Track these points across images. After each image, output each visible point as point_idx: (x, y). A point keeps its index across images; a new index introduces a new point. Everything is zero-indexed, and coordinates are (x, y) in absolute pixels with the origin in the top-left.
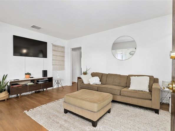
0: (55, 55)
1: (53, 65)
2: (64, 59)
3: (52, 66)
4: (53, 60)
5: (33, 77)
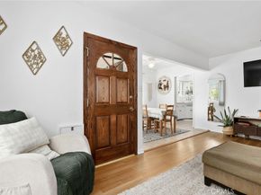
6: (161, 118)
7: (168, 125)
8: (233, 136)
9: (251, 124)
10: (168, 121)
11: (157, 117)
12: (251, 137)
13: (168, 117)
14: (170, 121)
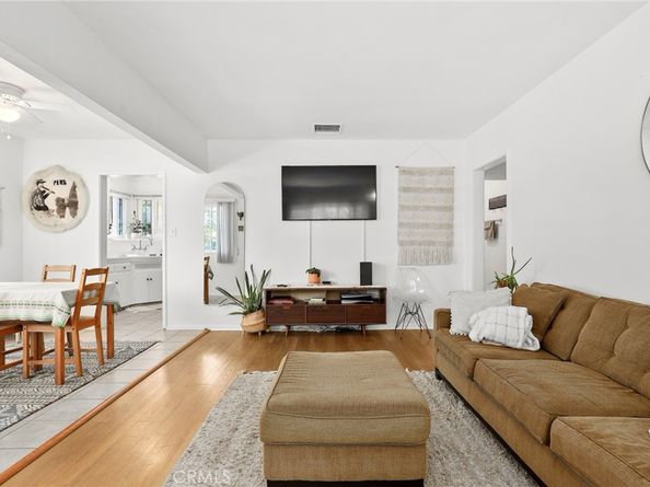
0: (408, 208)
1: (401, 243)
2: (452, 219)
3: (397, 249)
4: (401, 225)
5: (329, 283)
6: (59, 319)
7: (87, 337)
8: (263, 333)
9: (295, 301)
10: (85, 323)
11: (39, 315)
12: (295, 328)
13: (88, 311)
14: (96, 321)
